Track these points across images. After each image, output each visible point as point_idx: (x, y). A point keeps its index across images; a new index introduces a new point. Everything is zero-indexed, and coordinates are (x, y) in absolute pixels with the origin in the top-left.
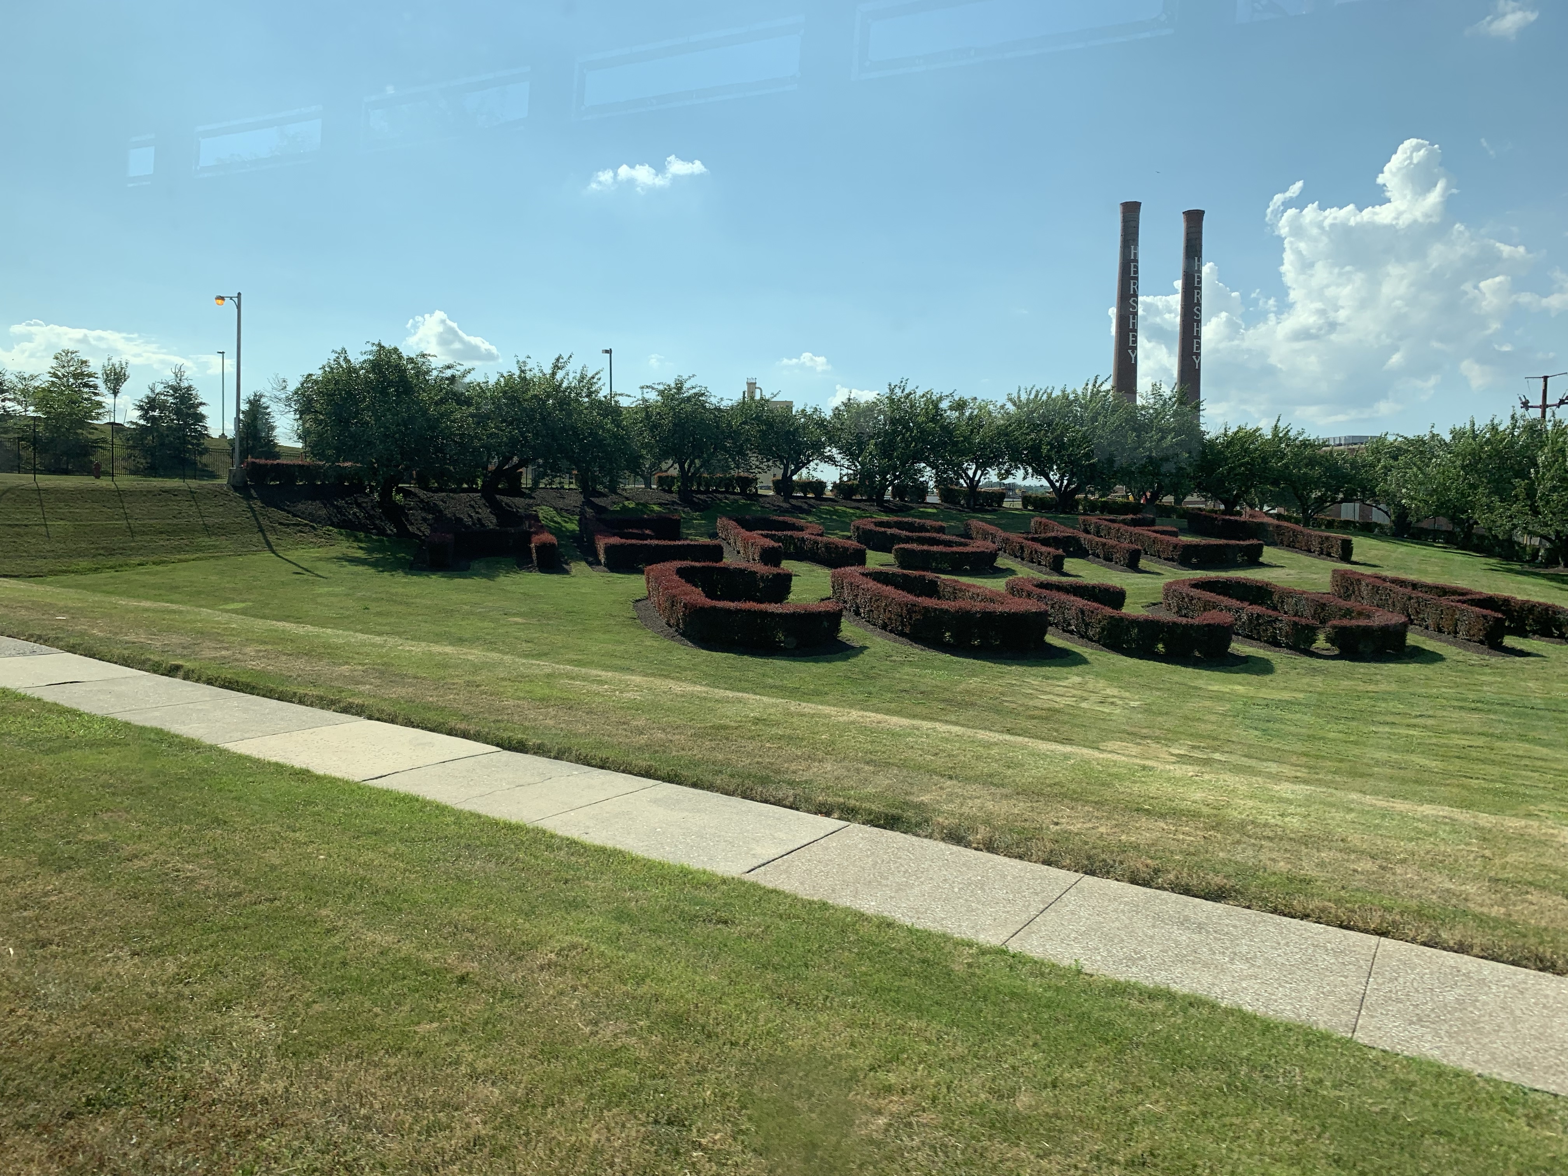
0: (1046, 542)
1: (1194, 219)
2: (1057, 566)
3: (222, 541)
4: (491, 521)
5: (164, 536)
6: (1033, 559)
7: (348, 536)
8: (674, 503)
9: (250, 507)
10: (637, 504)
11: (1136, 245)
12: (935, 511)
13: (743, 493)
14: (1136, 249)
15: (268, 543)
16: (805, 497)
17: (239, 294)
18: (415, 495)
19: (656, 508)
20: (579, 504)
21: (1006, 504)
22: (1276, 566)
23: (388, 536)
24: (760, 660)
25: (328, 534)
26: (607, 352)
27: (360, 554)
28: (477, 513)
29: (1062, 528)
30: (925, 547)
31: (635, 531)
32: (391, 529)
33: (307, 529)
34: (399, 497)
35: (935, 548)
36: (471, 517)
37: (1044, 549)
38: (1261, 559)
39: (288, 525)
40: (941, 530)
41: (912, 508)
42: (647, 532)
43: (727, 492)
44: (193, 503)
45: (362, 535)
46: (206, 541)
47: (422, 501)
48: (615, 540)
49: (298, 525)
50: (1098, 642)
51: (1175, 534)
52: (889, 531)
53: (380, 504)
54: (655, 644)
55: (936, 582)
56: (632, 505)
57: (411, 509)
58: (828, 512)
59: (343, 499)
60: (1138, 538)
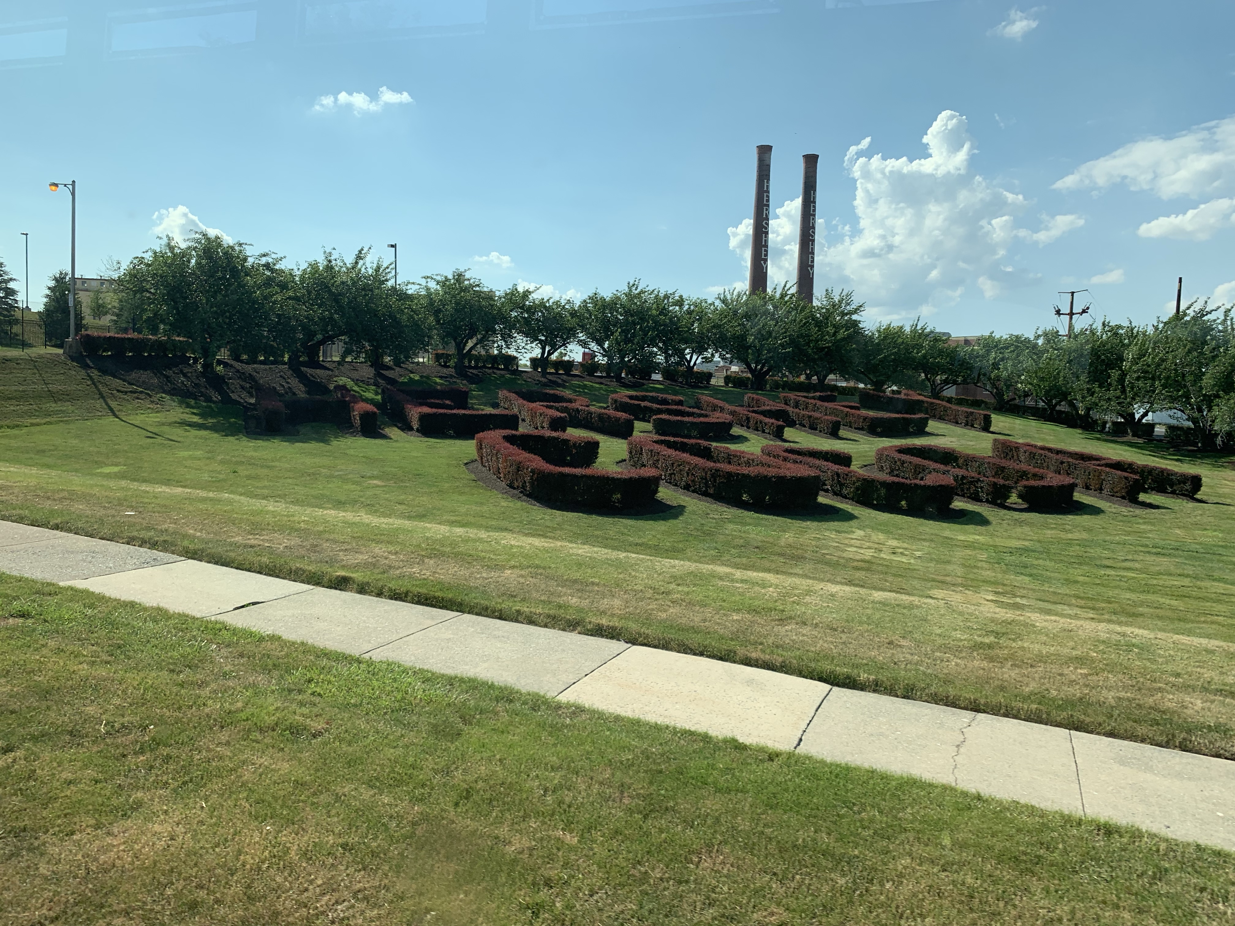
0: (765, 413)
1: (811, 161)
2: (778, 434)
3: (68, 407)
4: (301, 391)
5: (14, 402)
6: (758, 428)
7: (181, 403)
8: (451, 376)
9: (89, 376)
10: (421, 377)
11: (768, 180)
12: (662, 387)
13: (506, 369)
14: (768, 182)
15: (111, 410)
16: (557, 373)
17: (74, 182)
18: (231, 366)
19: (438, 380)
20: (371, 375)
21: (713, 381)
22: (938, 435)
23: (214, 402)
24: (611, 520)
25: (161, 400)
26: (392, 246)
27: (196, 419)
28: (288, 383)
29: (771, 403)
30: (679, 418)
31: (437, 401)
32: (216, 397)
33: (142, 396)
34: (220, 368)
35: (686, 419)
36: (283, 386)
37: (767, 420)
38: (927, 429)
39: (126, 392)
40: (680, 403)
41: (644, 384)
42: (448, 402)
43: (492, 368)
44: (36, 371)
45: (192, 402)
46: (53, 406)
47: (238, 371)
48: (426, 410)
49: (135, 392)
50: (852, 499)
51: (857, 408)
52: (643, 404)
53: (203, 374)
54: (511, 504)
55: (710, 449)
56: (417, 378)
57: (230, 379)
58: (579, 386)
59: (170, 369)
60: (834, 412)
